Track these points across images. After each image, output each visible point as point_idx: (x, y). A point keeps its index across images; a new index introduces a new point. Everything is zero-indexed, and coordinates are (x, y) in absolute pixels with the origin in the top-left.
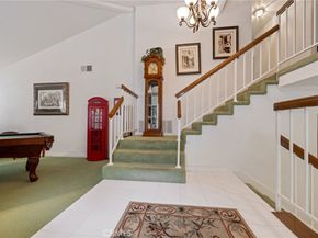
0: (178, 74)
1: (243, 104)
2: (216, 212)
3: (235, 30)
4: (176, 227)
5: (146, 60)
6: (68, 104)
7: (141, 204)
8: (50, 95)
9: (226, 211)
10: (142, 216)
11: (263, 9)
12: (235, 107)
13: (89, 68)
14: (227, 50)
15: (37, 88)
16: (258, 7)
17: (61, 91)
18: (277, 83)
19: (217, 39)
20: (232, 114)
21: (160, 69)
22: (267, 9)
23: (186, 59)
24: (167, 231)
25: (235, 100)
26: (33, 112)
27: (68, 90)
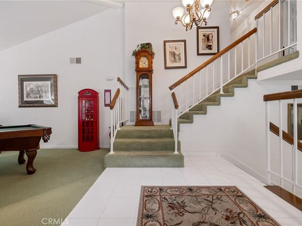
0: (166, 68)
1: (229, 96)
2: (221, 190)
3: (216, 30)
4: (192, 204)
5: (137, 55)
6: (56, 95)
7: (152, 188)
8: (38, 87)
9: (228, 188)
10: (158, 198)
11: (238, 13)
12: (222, 98)
13: (78, 61)
14: (209, 47)
15: (22, 79)
16: (233, 10)
17: (49, 83)
18: (256, 78)
19: (201, 37)
20: (219, 104)
21: (150, 63)
22: (240, 13)
23: (174, 54)
24: (186, 208)
25: (222, 92)
26: (17, 104)
27: (56, 82)
